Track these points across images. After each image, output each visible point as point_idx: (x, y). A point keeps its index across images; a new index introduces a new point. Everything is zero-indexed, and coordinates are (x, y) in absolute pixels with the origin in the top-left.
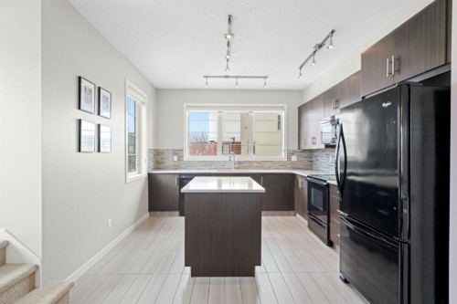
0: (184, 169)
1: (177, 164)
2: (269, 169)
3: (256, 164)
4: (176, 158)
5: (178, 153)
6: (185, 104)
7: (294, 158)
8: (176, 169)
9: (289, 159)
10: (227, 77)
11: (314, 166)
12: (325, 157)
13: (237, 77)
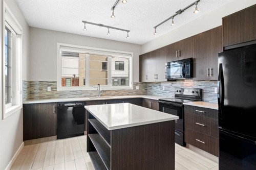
0: (58, 98)
1: (51, 94)
2: (122, 95)
3: (114, 92)
4: (49, 89)
5: (52, 84)
6: (59, 44)
7: (137, 88)
8: (50, 98)
9: (135, 88)
10: (101, 25)
11: (148, 92)
12: (158, 87)
13: (109, 27)
